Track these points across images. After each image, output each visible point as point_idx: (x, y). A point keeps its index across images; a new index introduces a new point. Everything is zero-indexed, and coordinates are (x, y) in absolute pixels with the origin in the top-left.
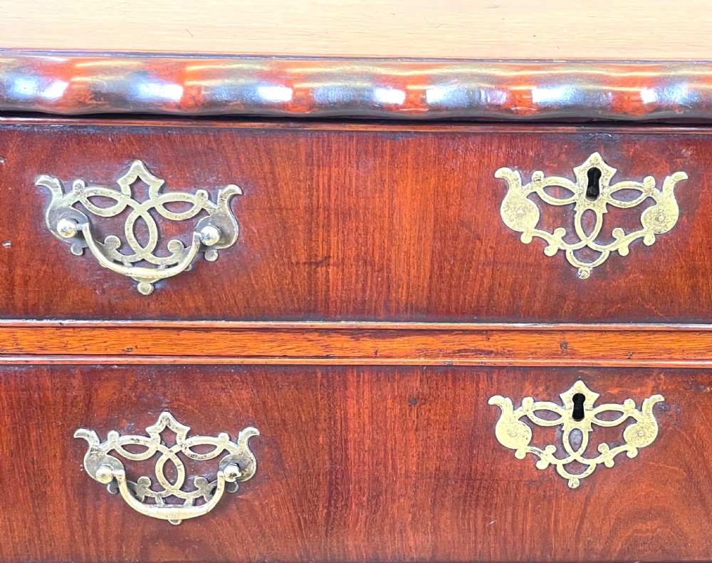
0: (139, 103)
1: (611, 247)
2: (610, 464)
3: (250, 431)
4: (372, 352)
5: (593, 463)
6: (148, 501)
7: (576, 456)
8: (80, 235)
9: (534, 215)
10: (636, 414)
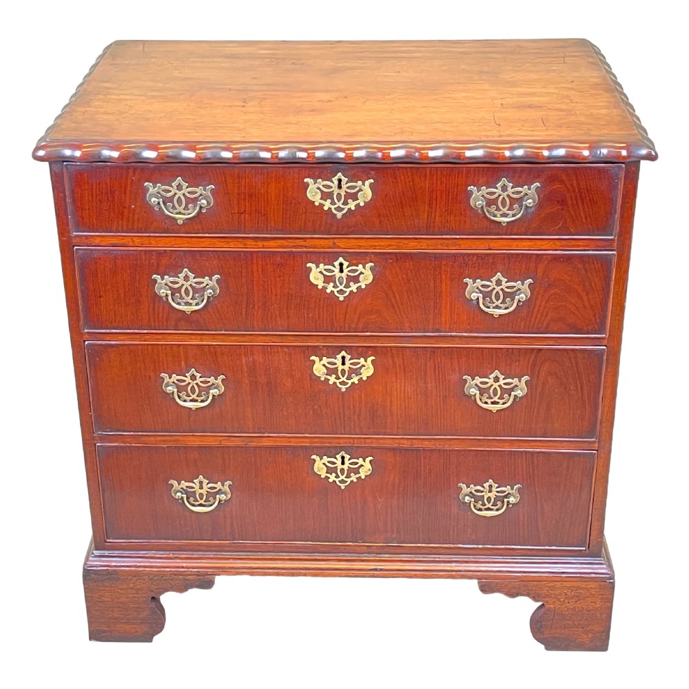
0: (182, 159)
1: (348, 207)
2: (355, 291)
3: (217, 277)
4: (262, 246)
5: (348, 290)
6: (179, 304)
7: (341, 287)
8: (159, 203)
9: (319, 195)
10: (363, 270)
